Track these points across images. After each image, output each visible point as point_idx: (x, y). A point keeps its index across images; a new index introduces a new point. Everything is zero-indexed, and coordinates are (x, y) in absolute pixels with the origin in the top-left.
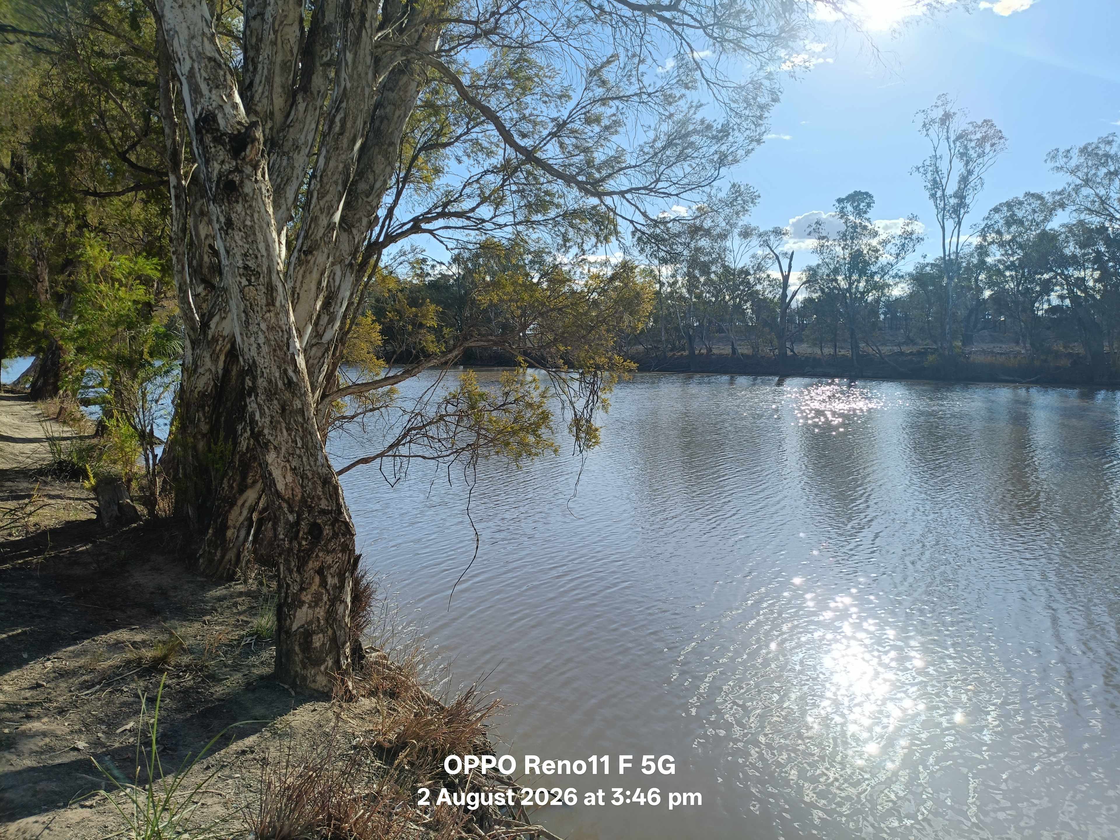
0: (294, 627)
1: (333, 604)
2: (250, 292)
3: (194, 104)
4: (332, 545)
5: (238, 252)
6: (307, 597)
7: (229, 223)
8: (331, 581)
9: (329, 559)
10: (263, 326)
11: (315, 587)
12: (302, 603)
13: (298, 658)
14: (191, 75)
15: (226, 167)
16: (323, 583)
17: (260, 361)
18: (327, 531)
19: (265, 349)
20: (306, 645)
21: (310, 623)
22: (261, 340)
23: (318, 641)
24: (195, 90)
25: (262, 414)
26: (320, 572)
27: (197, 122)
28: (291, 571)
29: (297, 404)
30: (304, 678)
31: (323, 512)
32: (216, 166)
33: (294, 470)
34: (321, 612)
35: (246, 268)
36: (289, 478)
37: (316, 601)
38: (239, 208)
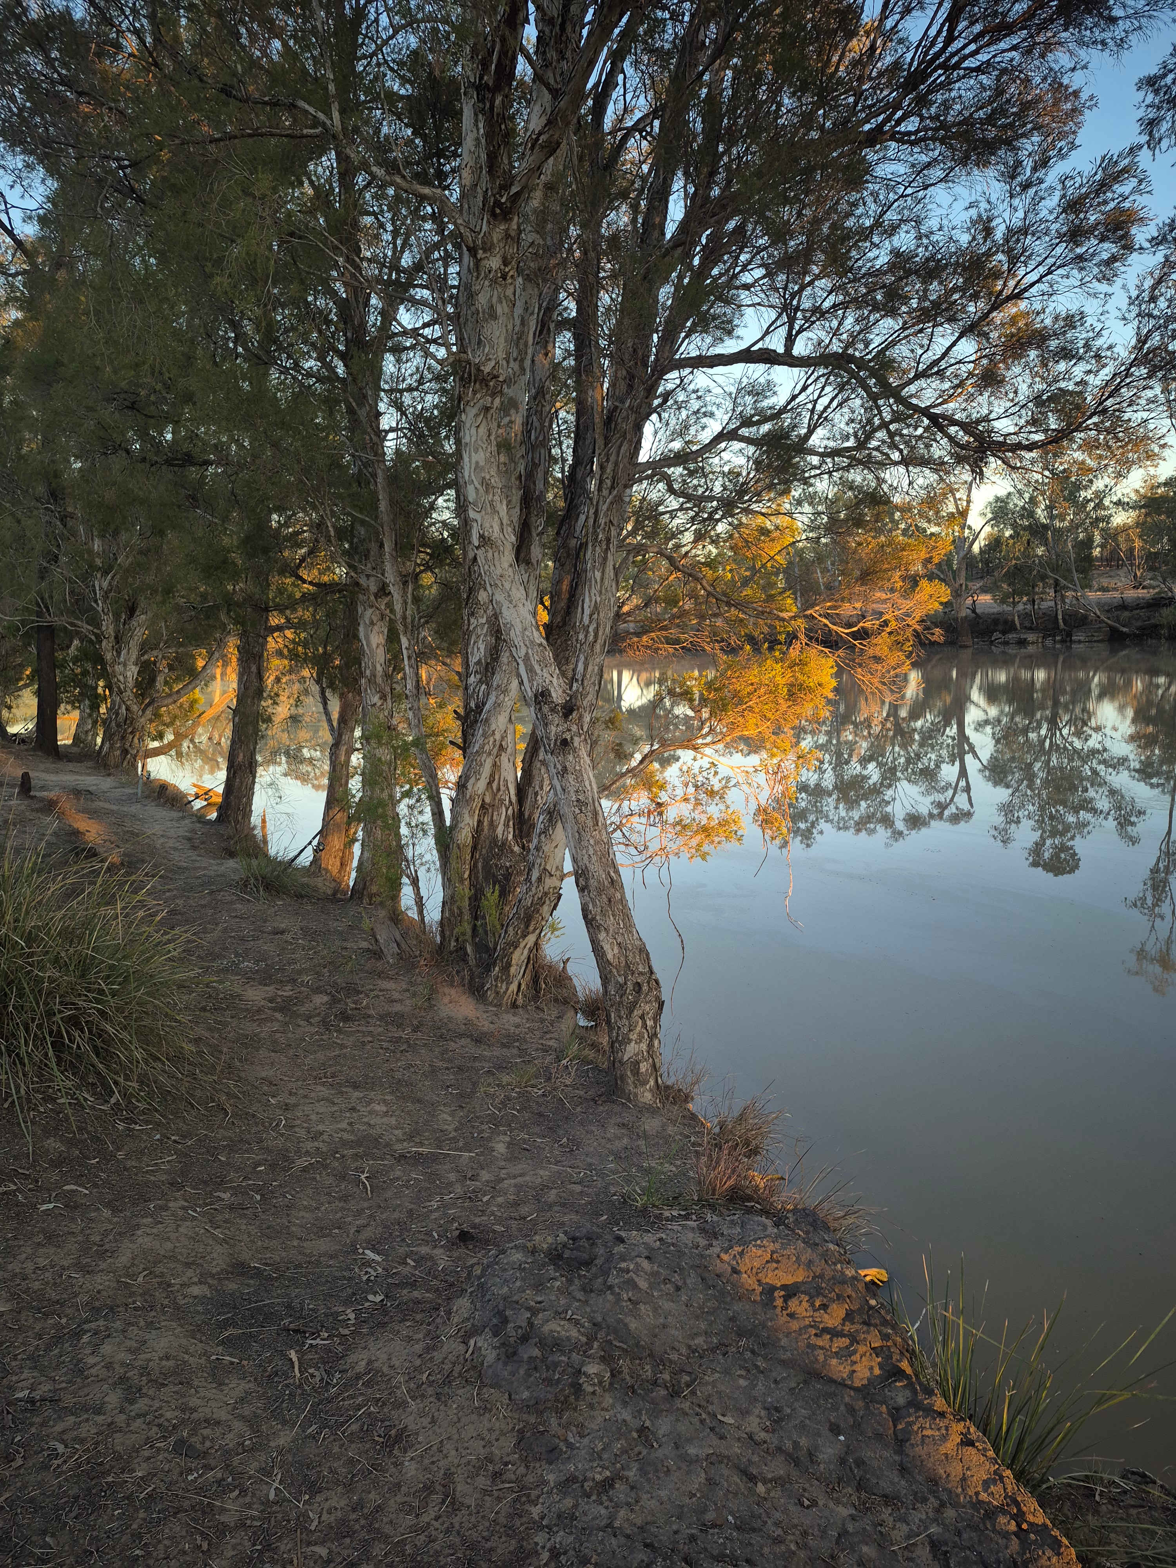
0: (626, 1058)
1: (651, 1040)
2: (581, 818)
3: (531, 681)
4: (648, 998)
5: (572, 790)
6: (634, 1036)
7: (565, 769)
8: (650, 1023)
9: (647, 1008)
10: (592, 842)
11: (638, 1028)
12: (630, 1041)
13: (630, 1080)
14: (527, 659)
15: (560, 728)
16: (645, 1026)
17: (591, 867)
18: (645, 988)
19: (594, 858)
20: (636, 1072)
21: (637, 1055)
22: (591, 852)
23: (644, 1067)
24: (530, 670)
25: (594, 905)
26: (642, 1017)
27: (536, 696)
28: (621, 1018)
29: (618, 896)
30: (636, 1095)
31: (641, 974)
32: (553, 728)
33: (619, 944)
34: (644, 1046)
35: (578, 801)
36: (616, 951)
37: (640, 1040)
38: (571, 758)
